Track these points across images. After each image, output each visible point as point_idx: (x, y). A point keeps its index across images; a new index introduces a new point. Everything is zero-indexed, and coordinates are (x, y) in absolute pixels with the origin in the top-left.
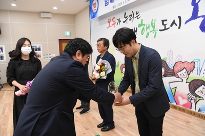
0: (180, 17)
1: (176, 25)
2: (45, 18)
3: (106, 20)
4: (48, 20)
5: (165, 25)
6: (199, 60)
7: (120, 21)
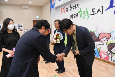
0: (102, 7)
1: (100, 12)
2: (24, 8)
3: (60, 9)
4: (27, 9)
5: (94, 12)
6: (114, 32)
7: (68, 10)
